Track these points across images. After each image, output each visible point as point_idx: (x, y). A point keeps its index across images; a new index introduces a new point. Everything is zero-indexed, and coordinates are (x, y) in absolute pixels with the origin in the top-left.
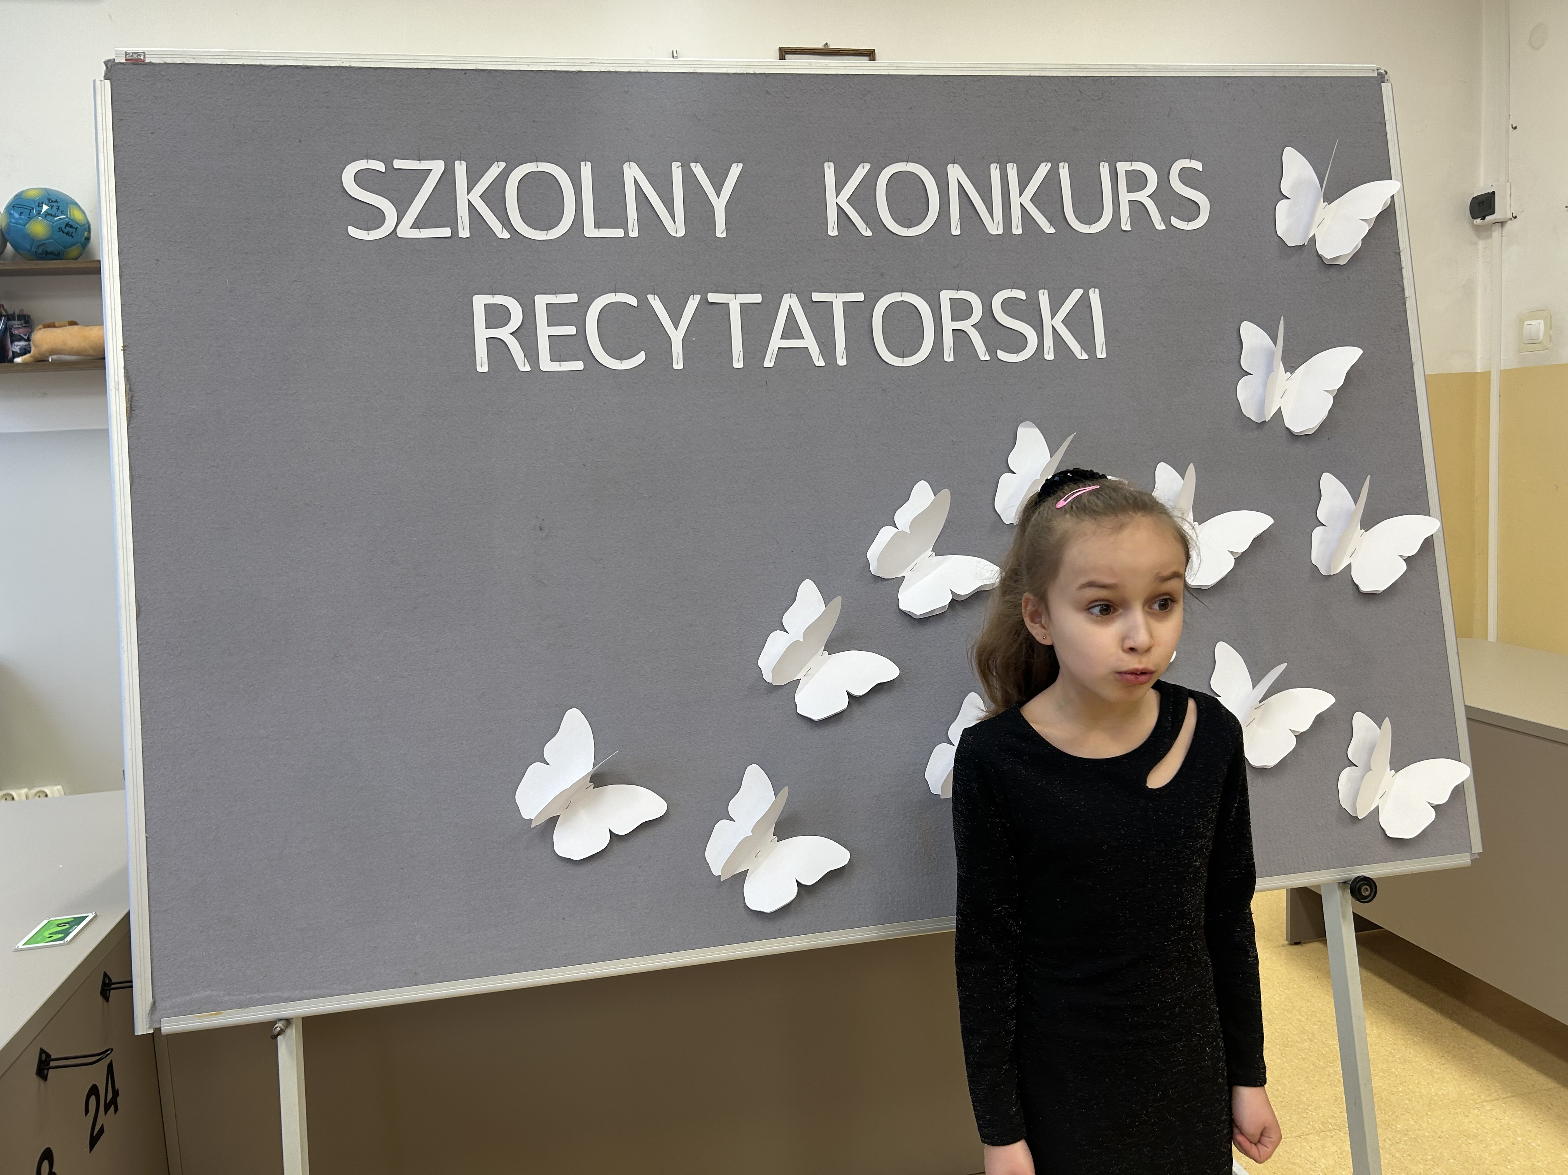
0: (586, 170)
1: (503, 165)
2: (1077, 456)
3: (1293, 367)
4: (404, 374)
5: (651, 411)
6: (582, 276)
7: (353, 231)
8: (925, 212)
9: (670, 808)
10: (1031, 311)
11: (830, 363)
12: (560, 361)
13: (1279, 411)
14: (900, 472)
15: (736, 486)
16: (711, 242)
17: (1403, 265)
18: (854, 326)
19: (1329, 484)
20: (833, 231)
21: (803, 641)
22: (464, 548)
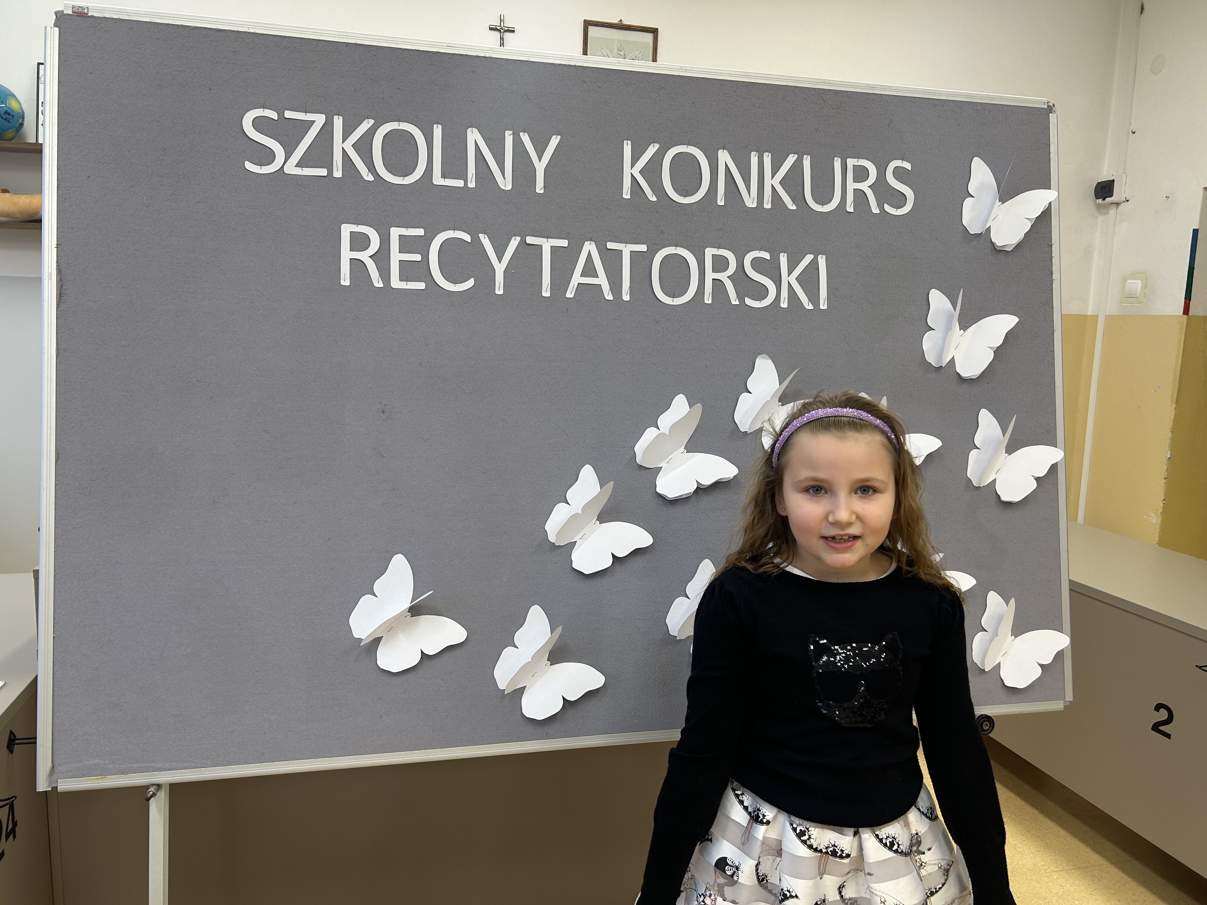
0: (438, 131)
1: (372, 122)
2: (799, 383)
3: (966, 326)
4: (282, 282)
5: (475, 325)
6: (429, 215)
7: (249, 166)
8: (699, 186)
9: (469, 635)
10: (773, 269)
11: (616, 298)
12: (407, 281)
13: (953, 360)
14: (665, 386)
15: (538, 389)
16: (532, 196)
17: (1053, 254)
18: (638, 270)
19: (985, 417)
20: (627, 195)
21: (581, 513)
22: (321, 423)
